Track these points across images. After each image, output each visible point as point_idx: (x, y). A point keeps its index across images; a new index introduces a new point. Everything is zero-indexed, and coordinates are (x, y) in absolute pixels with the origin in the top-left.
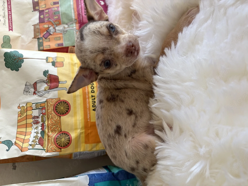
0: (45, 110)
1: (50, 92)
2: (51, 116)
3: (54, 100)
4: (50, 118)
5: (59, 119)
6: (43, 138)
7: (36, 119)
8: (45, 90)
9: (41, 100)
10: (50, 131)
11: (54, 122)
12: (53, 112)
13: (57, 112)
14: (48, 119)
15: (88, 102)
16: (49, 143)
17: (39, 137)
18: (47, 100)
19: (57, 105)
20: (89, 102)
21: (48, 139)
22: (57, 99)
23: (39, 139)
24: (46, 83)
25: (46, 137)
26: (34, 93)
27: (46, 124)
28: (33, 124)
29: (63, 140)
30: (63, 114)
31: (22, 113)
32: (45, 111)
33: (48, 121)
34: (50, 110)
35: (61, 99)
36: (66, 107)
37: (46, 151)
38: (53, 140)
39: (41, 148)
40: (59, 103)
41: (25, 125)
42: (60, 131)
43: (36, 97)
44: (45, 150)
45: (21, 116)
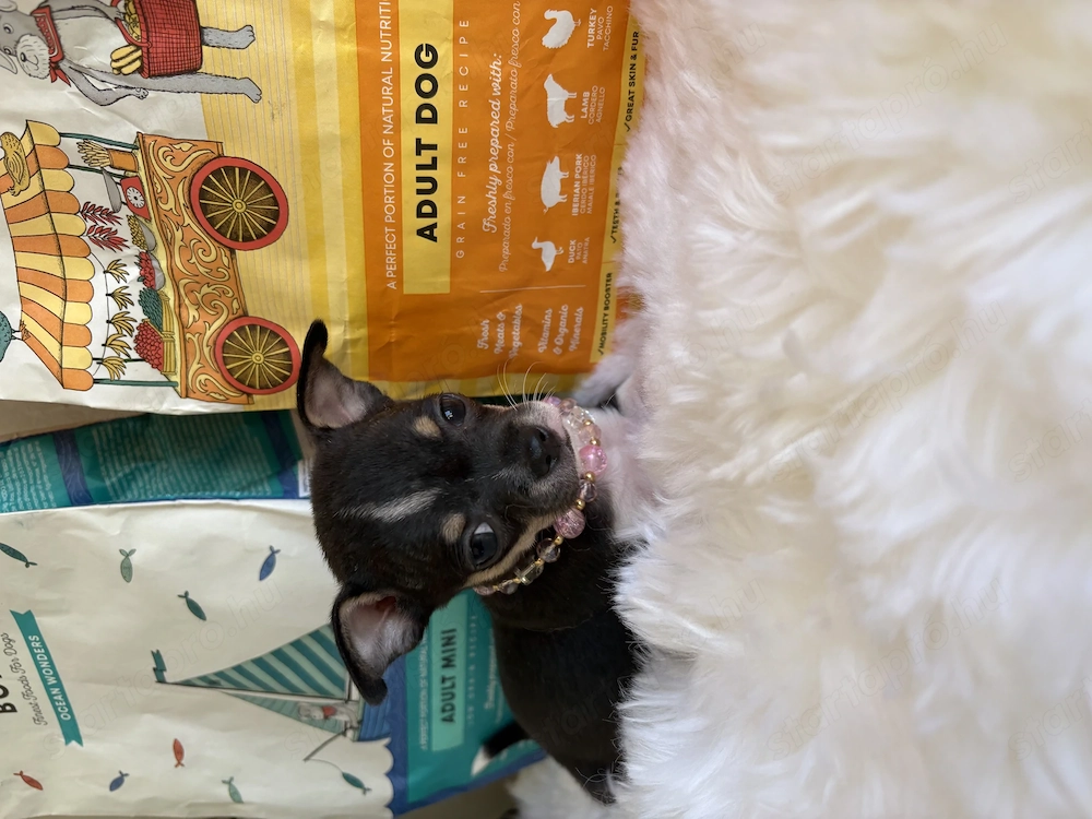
0: (143, 194)
1: (151, 94)
2: (178, 234)
3: (186, 146)
4: (178, 243)
5: (225, 261)
6: (160, 329)
7: (101, 224)
8: (119, 69)
9: (105, 124)
10: (187, 301)
11: (201, 269)
12: (188, 221)
13: (213, 226)
14: (169, 244)
15: (390, 183)
16: (190, 359)
17: (135, 325)
18: (140, 137)
19: (207, 182)
20: (398, 184)
21: (184, 341)
22: (202, 145)
23: (136, 332)
24: (116, 21)
25: (171, 326)
26: (55, 71)
27: (164, 264)
28: (93, 246)
29: (257, 357)
30: (247, 239)
31: (16, 175)
32: (145, 200)
33: (170, 256)
34: (171, 204)
35: (228, 152)
36: (262, 203)
37: (179, 389)
38: (206, 350)
39: (156, 376)
40: (216, 173)
41: (52, 240)
42: (240, 312)
43: (72, 97)
44: (173, 385)
45: (17, 190)
